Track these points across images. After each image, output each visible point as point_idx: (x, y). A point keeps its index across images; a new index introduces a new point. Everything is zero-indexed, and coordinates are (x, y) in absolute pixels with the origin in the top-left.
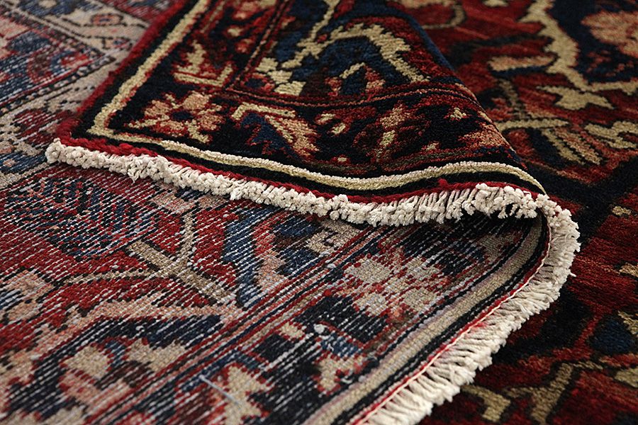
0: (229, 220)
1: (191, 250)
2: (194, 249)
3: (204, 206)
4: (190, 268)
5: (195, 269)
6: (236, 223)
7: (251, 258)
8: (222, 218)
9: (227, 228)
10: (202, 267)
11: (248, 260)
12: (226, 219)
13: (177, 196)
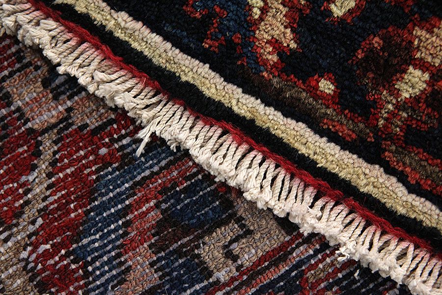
0: (105, 162)
1: (33, 222)
2: (40, 221)
3: (77, 120)
4: (23, 264)
5: (29, 266)
6: (114, 171)
7: (115, 258)
8: (97, 155)
9: (98, 179)
10: (40, 266)
11: (110, 261)
12: (103, 158)
13: (46, 83)
